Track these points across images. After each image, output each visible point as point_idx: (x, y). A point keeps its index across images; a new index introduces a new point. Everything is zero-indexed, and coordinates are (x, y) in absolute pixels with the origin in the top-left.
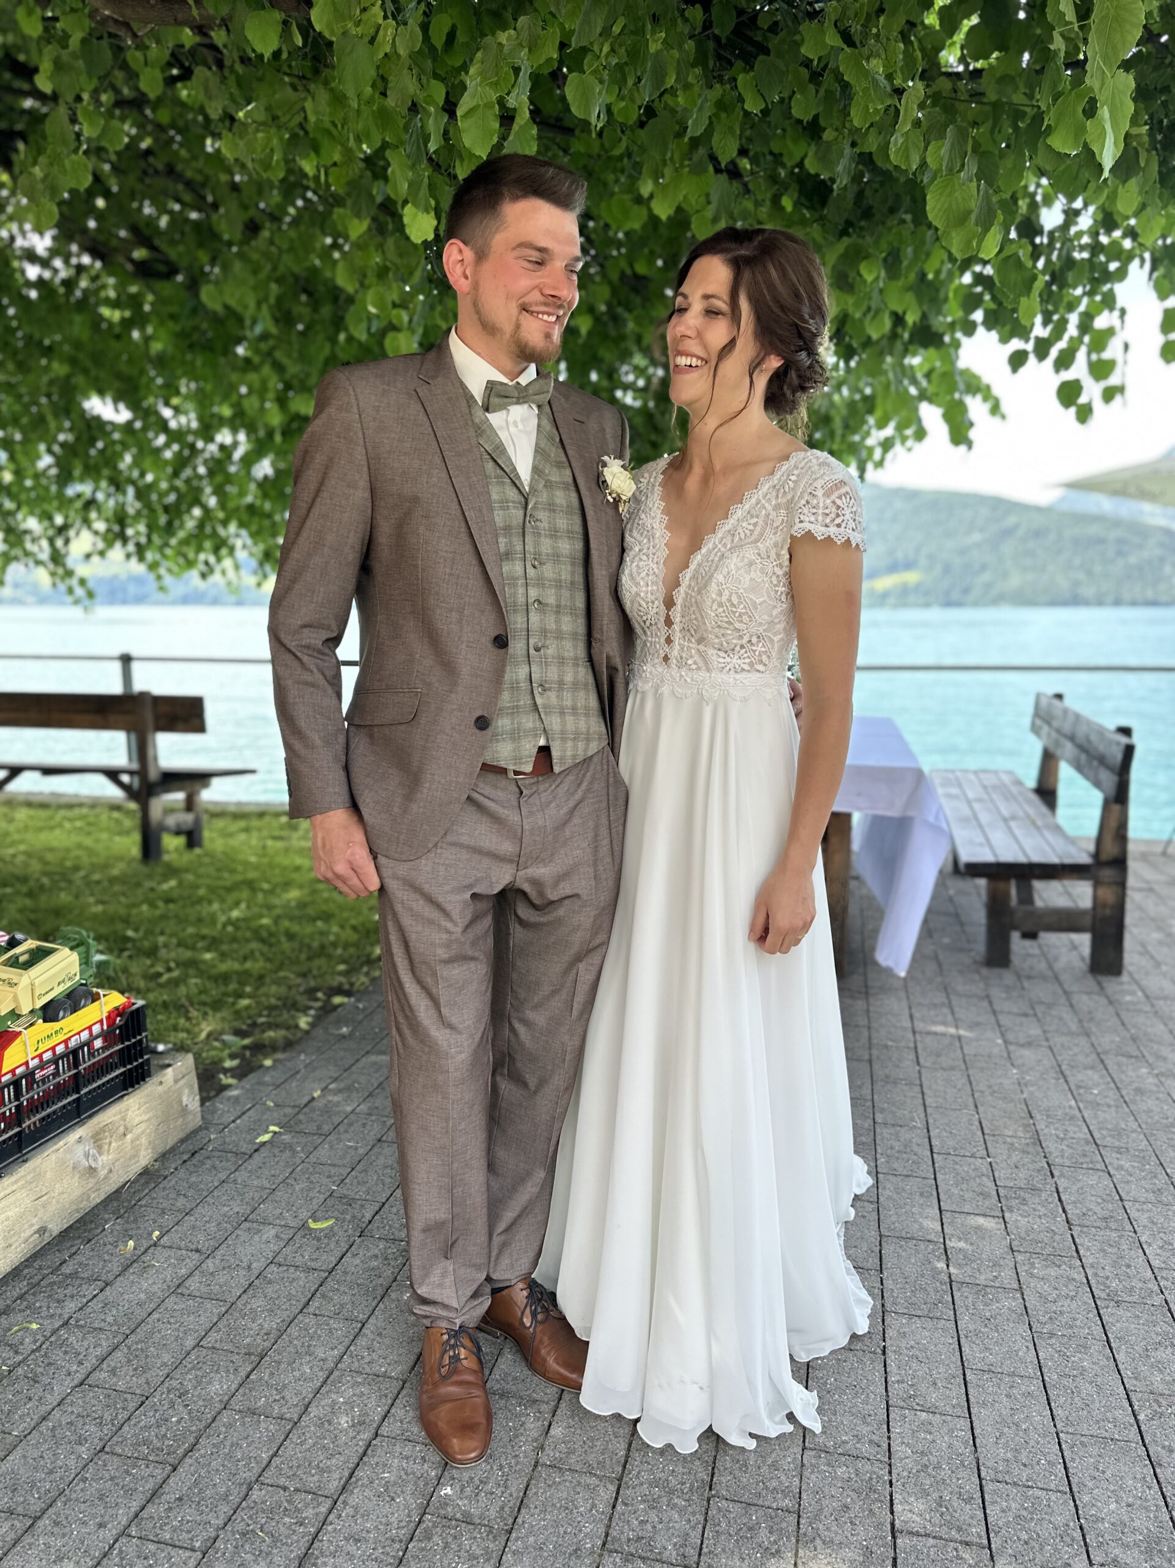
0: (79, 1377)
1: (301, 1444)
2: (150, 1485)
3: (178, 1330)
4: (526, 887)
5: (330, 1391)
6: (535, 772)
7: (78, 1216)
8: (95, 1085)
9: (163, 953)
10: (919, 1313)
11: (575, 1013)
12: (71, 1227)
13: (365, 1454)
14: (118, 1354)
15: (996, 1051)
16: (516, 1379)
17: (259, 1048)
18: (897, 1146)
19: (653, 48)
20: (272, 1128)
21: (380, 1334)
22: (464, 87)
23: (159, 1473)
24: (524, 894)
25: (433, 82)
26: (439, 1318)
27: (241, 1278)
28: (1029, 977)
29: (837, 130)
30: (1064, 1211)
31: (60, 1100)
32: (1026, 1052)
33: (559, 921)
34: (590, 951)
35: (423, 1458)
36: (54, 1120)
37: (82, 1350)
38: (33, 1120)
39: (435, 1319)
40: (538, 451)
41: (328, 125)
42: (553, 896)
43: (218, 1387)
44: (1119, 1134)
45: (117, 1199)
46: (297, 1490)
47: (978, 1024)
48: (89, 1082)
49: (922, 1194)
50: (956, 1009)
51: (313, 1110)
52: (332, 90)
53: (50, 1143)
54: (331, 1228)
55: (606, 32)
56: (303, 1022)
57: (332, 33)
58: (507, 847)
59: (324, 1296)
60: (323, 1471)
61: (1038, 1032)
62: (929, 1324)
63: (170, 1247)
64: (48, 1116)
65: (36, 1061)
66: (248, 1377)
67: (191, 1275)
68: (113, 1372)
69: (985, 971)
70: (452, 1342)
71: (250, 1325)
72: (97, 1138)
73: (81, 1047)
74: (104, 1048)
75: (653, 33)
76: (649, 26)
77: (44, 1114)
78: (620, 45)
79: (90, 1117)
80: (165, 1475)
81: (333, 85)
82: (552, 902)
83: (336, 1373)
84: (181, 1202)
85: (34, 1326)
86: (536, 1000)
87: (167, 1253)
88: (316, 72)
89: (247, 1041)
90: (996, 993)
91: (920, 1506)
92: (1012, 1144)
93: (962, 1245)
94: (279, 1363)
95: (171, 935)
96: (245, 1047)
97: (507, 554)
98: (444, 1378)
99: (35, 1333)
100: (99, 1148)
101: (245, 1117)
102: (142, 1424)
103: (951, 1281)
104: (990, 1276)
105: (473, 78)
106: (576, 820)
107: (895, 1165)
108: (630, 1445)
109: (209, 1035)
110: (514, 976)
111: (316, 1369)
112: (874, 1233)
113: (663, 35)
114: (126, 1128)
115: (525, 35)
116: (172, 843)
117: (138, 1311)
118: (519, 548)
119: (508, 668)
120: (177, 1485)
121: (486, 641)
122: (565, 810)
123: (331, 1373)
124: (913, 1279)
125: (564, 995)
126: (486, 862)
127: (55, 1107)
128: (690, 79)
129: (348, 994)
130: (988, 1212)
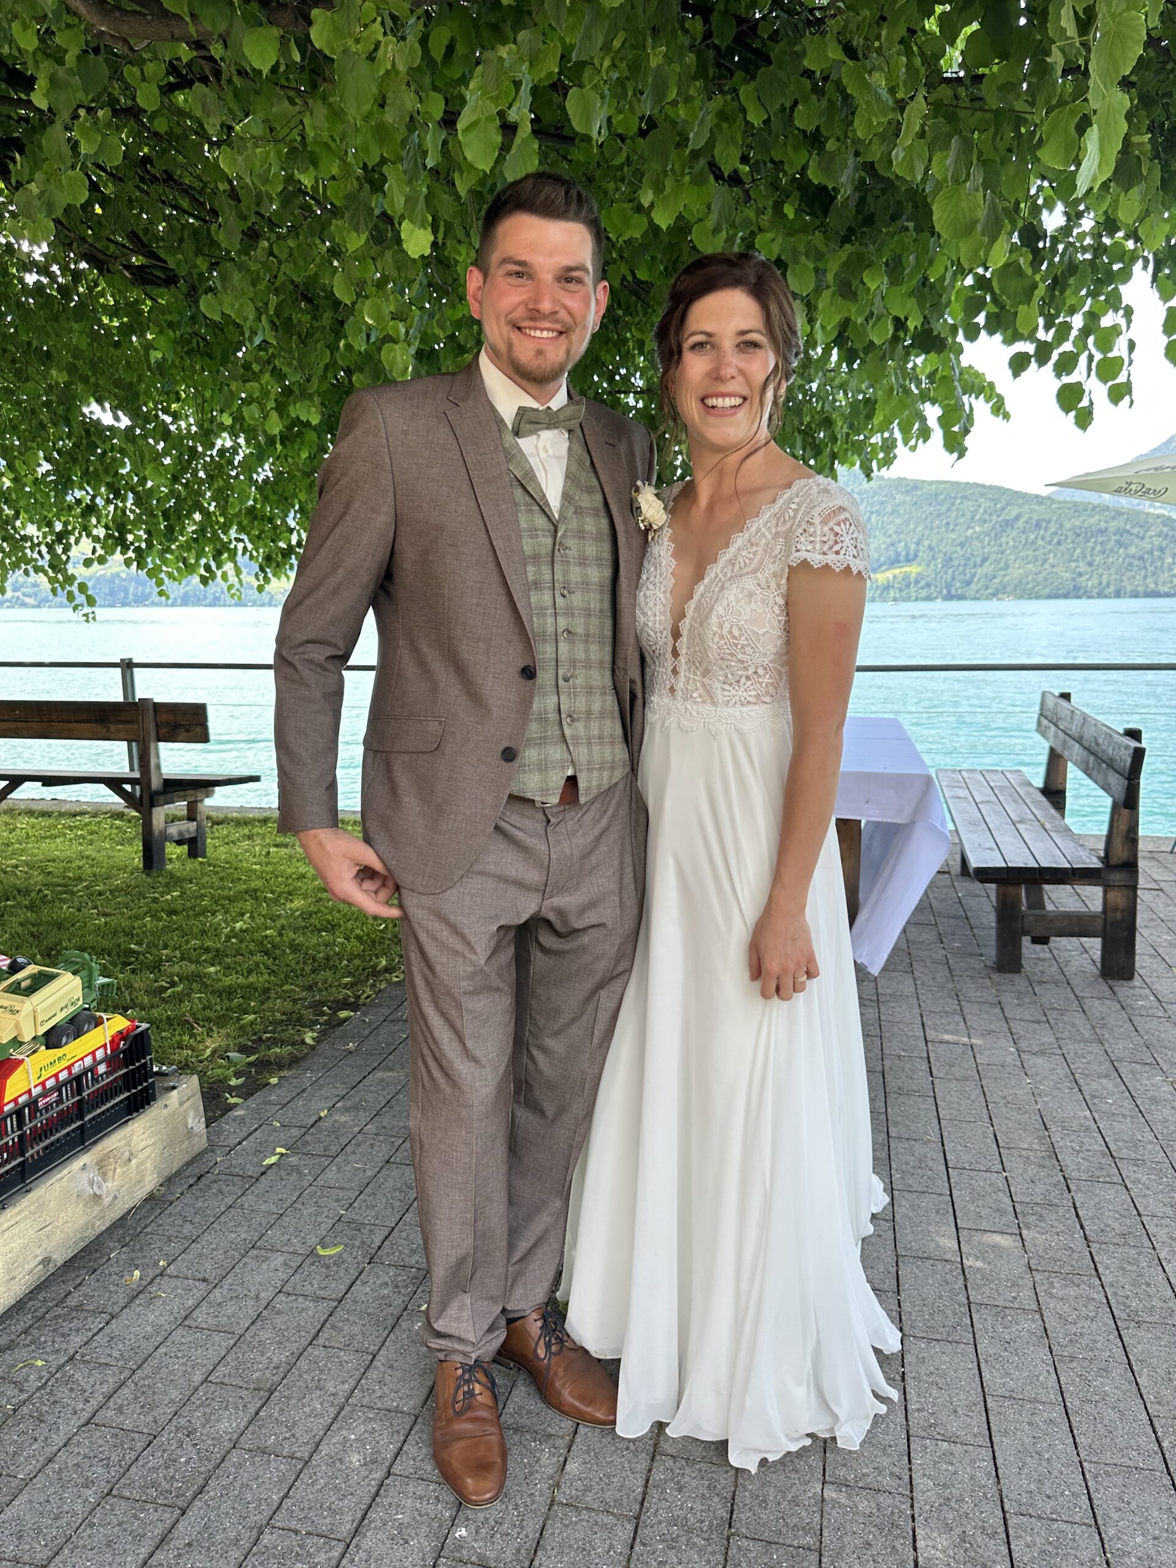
0: (86, 1415)
1: (313, 1484)
2: (158, 1531)
3: (185, 1364)
4: (551, 916)
5: (341, 1428)
6: (563, 800)
7: (82, 1244)
8: (99, 1111)
9: (166, 967)
10: (938, 1337)
11: (596, 1041)
12: (75, 1256)
13: (377, 1494)
14: (125, 1391)
15: (1009, 1060)
16: (530, 1412)
17: (265, 1065)
18: (912, 1161)
19: (654, 62)
20: (279, 1150)
21: (391, 1367)
22: (463, 101)
23: (168, 1517)
24: (548, 922)
25: (433, 94)
26: (454, 1351)
27: (250, 1309)
28: (1040, 983)
29: (838, 140)
30: (1082, 1227)
31: (63, 1128)
32: (1039, 1060)
33: (583, 949)
34: (612, 979)
35: (437, 1498)
36: (57, 1149)
37: (88, 1387)
38: (36, 1148)
39: (449, 1352)
40: (569, 476)
41: (326, 138)
42: (578, 924)
43: (227, 1425)
44: (1135, 1146)
45: (122, 1227)
46: (309, 1533)
47: (990, 1032)
48: (93, 1108)
49: (937, 1212)
50: (968, 1017)
51: (320, 1131)
52: (330, 105)
53: (54, 1172)
54: (340, 1254)
55: (606, 47)
56: (309, 1038)
57: (333, 51)
58: (534, 876)
59: (334, 1327)
60: (335, 1512)
61: (1052, 1039)
62: (949, 1348)
63: (177, 1277)
64: (52, 1144)
65: (39, 1089)
66: (257, 1414)
67: (198, 1305)
68: (120, 1410)
69: (995, 976)
70: (467, 1376)
71: (259, 1358)
72: (101, 1166)
73: (85, 1073)
74: (108, 1074)
75: (654, 47)
76: (650, 40)
77: (47, 1142)
78: (622, 60)
79: (95, 1143)
80: (173, 1519)
81: (331, 100)
82: (576, 931)
83: (347, 1409)
84: (187, 1229)
85: (40, 1363)
86: (556, 1027)
87: (175, 1282)
88: (315, 85)
89: (252, 1058)
90: (1008, 999)
91: (943, 1541)
92: (1028, 1158)
93: (979, 1264)
94: (289, 1398)
95: (175, 949)
96: (250, 1064)
97: (535, 583)
98: (459, 1414)
99: (40, 1369)
100: (104, 1175)
101: (251, 1138)
102: (150, 1465)
103: (969, 1303)
104: (1009, 1297)
105: (473, 92)
106: (603, 848)
107: (910, 1182)
108: (647, 1481)
109: (214, 1052)
110: (534, 1003)
111: (326, 1404)
112: (890, 1252)
113: (664, 48)
114: (131, 1154)
115: (525, 49)
116: (174, 851)
117: (144, 1344)
118: (547, 577)
119: (536, 699)
120: (186, 1530)
121: (514, 671)
122: (592, 837)
123: (342, 1409)
124: (931, 1300)
125: (585, 1020)
126: (512, 891)
127: (58, 1135)
128: (691, 92)
129: (354, 1007)
130: (1005, 1229)
